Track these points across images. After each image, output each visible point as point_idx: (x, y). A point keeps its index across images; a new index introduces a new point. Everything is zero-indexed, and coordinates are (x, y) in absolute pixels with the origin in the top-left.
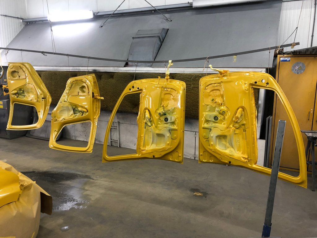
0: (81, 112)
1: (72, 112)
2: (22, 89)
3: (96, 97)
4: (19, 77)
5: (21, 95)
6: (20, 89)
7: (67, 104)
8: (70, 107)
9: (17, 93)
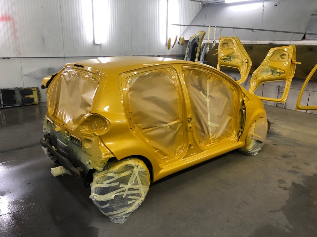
0: (279, 73)
1: (271, 73)
2: (230, 56)
3: (294, 62)
4: (228, 47)
5: (227, 60)
6: (228, 56)
7: (267, 67)
8: (269, 69)
9: (225, 59)
